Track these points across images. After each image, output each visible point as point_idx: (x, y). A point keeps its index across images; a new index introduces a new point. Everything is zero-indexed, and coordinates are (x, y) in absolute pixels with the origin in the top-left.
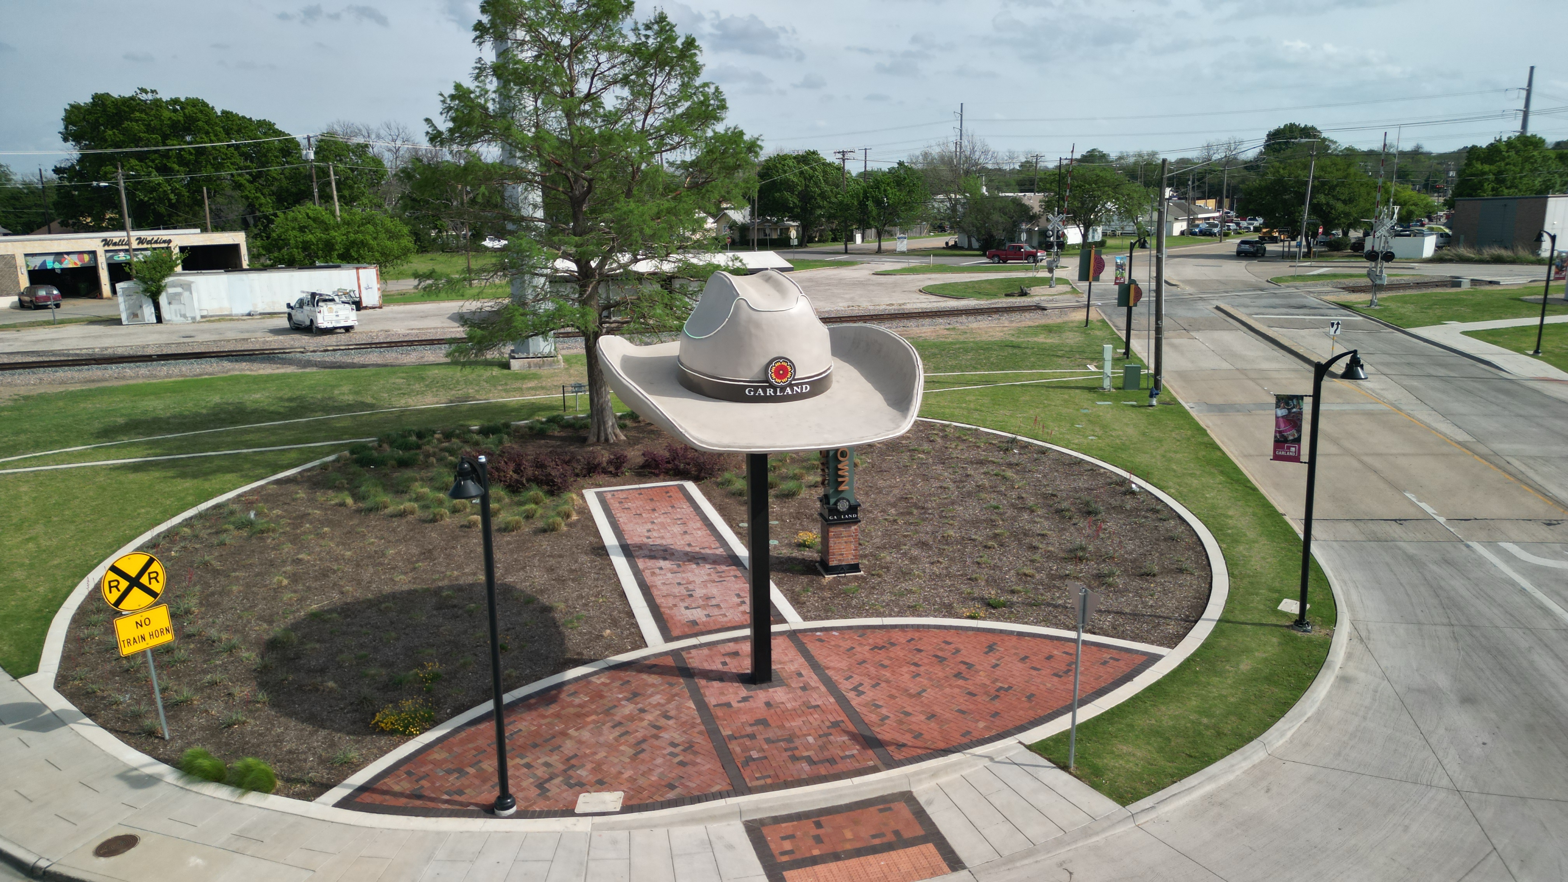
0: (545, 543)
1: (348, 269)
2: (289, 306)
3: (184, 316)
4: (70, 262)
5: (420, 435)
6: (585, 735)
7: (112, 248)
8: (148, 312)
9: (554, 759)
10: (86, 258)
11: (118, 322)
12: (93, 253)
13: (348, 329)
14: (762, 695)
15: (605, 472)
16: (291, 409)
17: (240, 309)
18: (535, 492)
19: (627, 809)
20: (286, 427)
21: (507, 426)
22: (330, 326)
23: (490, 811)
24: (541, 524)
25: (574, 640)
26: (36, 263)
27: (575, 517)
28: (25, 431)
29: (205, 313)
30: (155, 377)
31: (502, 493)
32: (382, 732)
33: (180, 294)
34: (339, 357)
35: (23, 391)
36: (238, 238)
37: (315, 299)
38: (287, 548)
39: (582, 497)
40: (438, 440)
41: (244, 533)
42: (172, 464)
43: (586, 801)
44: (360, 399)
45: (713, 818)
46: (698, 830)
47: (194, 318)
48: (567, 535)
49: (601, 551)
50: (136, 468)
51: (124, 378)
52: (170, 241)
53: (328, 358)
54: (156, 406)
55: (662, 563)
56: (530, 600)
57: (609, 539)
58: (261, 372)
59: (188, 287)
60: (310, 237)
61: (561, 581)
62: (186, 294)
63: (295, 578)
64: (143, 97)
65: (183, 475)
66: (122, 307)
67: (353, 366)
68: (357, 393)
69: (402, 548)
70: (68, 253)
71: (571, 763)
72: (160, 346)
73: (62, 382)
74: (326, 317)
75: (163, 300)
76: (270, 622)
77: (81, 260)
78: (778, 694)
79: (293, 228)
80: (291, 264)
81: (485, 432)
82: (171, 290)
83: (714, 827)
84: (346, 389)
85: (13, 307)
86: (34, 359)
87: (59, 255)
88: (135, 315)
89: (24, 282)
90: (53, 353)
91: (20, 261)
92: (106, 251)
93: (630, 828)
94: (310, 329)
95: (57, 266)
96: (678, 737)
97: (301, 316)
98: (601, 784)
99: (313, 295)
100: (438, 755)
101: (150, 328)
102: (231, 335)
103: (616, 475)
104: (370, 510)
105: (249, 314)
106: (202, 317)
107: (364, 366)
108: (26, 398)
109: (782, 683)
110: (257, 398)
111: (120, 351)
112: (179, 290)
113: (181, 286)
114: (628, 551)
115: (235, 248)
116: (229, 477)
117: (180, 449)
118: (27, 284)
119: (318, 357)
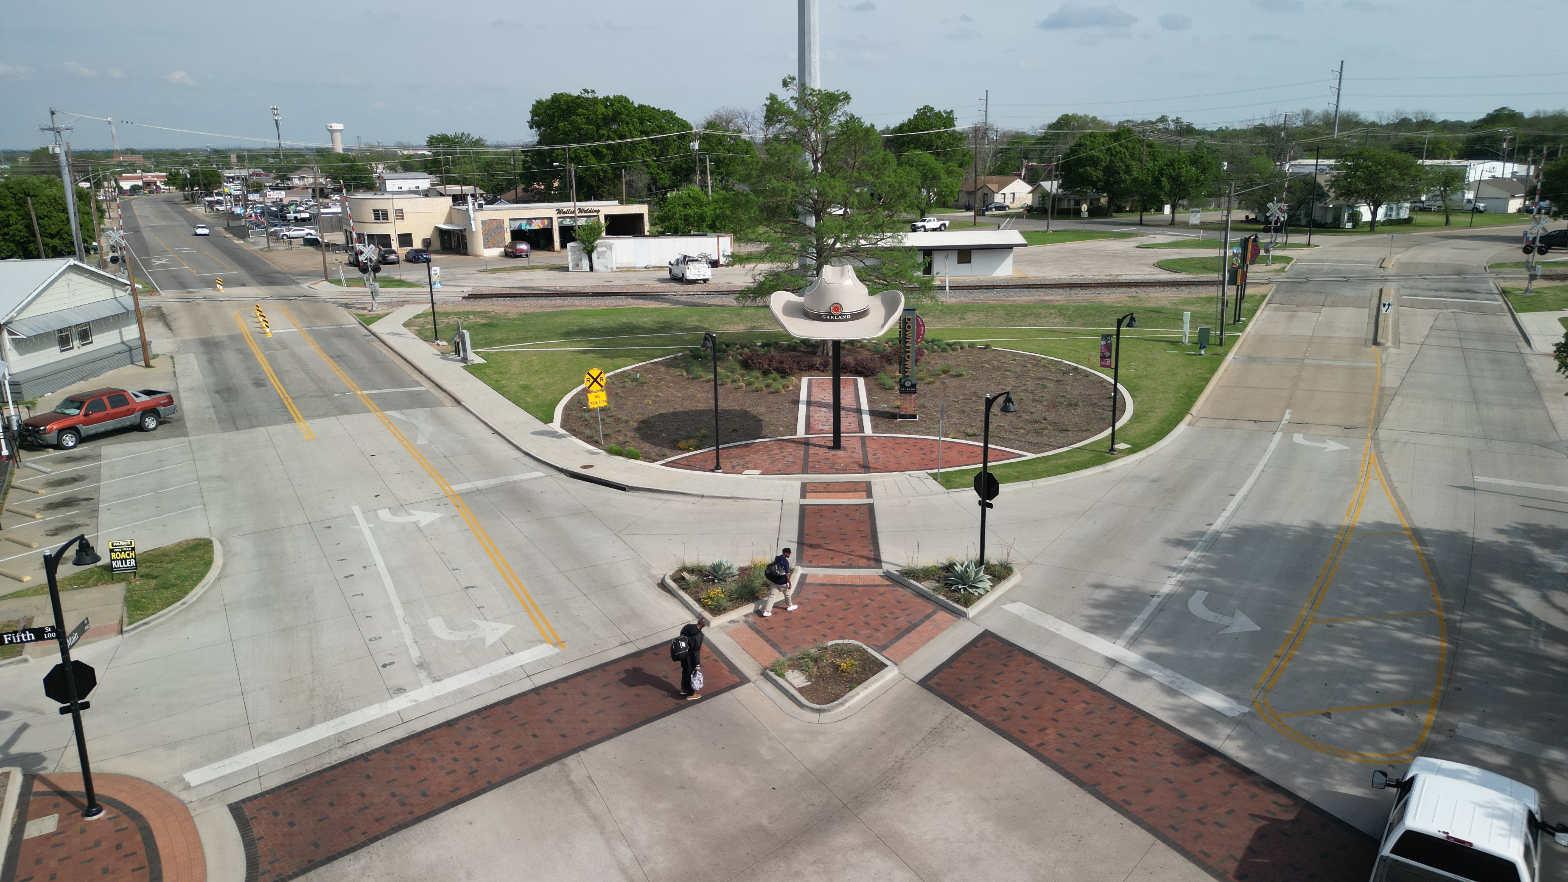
0: (771, 398)
1: (712, 237)
2: (670, 263)
3: (606, 267)
4: (537, 225)
5: (728, 346)
6: (756, 456)
7: (562, 215)
8: (585, 263)
9: (742, 462)
10: (546, 222)
11: (566, 269)
12: (551, 219)
13: (705, 281)
14: (833, 452)
15: (818, 369)
16: (663, 328)
17: (641, 264)
18: (775, 374)
19: (760, 474)
20: (659, 337)
21: (776, 343)
22: (694, 278)
23: (713, 471)
24: (772, 390)
25: (766, 431)
26: (515, 225)
27: (791, 388)
28: (530, 331)
29: (619, 265)
30: (591, 306)
31: (759, 375)
32: (681, 449)
33: (605, 252)
34: (696, 299)
35: (523, 310)
36: (641, 209)
37: (686, 260)
38: (653, 390)
39: (800, 381)
40: (738, 349)
41: (634, 384)
42: (602, 352)
43: (746, 472)
44: (702, 325)
45: (790, 479)
46: (785, 482)
47: (612, 269)
48: (784, 395)
49: (797, 402)
50: (585, 352)
51: (574, 306)
52: (598, 211)
53: (689, 299)
54: (594, 322)
55: (822, 409)
56: (754, 417)
57: (803, 397)
58: (650, 306)
59: (609, 247)
60: (690, 212)
61: (772, 412)
62: (609, 252)
63: (655, 402)
64: (586, 95)
65: (607, 357)
66: (570, 259)
67: (703, 305)
68: (700, 321)
69: (705, 394)
70: (535, 219)
71: (746, 463)
72: (593, 287)
73: (542, 307)
74: (692, 272)
75: (594, 255)
76: (643, 415)
77: (543, 224)
78: (840, 453)
79: (679, 205)
80: (676, 232)
81: (763, 346)
82: (599, 249)
83: (789, 482)
84: (694, 318)
85: (501, 256)
86: (524, 292)
87: (530, 220)
88: (577, 265)
89: (508, 239)
90: (533, 288)
91: (507, 224)
92: (559, 218)
93: (759, 479)
94: (681, 280)
95: (528, 227)
96: (790, 460)
97: (677, 271)
98: (755, 468)
99: (685, 257)
100: (698, 457)
101: (586, 274)
102: (634, 282)
103: (823, 371)
104: (694, 378)
105: (646, 267)
106: (617, 268)
107: (710, 306)
108: (525, 314)
109: (845, 449)
110: (646, 321)
111: (571, 289)
112: (604, 249)
113: (606, 246)
114: (809, 403)
115: (641, 216)
116: (629, 359)
117: (605, 345)
118: (510, 240)
119: (684, 299)
